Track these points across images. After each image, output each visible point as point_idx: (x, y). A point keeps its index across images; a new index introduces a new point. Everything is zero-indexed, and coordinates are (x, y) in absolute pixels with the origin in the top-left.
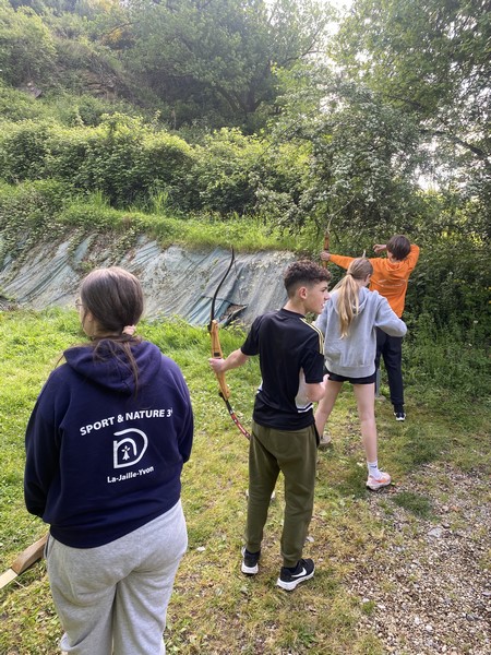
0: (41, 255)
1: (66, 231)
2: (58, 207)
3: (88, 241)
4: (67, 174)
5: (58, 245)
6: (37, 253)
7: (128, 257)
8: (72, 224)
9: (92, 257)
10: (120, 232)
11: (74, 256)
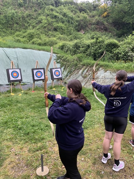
0: (76, 73)
2: (81, 61)
3: (87, 70)
4: (85, 52)
5: (80, 70)
7: (96, 74)
8: (84, 65)
9: (87, 74)
11: (83, 73)
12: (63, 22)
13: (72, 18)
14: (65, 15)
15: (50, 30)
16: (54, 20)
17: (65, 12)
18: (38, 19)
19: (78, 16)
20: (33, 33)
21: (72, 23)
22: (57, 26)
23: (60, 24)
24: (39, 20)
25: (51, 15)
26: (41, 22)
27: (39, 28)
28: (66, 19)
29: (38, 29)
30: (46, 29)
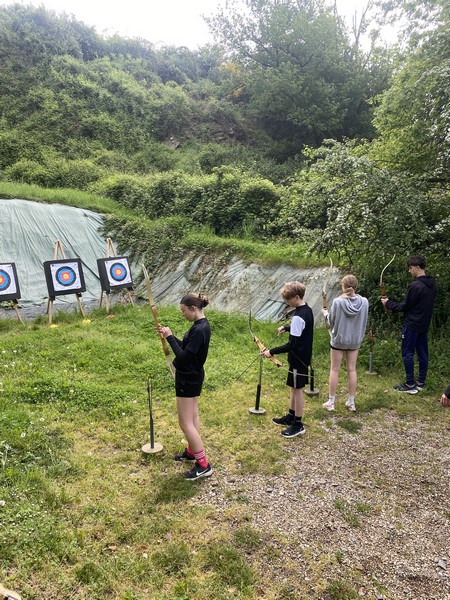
0: (167, 269)
1: (185, 253)
2: (180, 236)
3: (198, 260)
4: (189, 211)
5: (179, 262)
6: (165, 268)
7: (223, 271)
8: (189, 248)
9: (200, 271)
10: (219, 253)
11: (188, 270)
12: (111, 111)
13: (139, 100)
14: (115, 88)
15: (70, 134)
16: (81, 103)
17: (116, 79)
18: (28, 97)
19: (157, 94)
20: (14, 142)
21: (139, 115)
22: (94, 123)
23: (104, 117)
24: (31, 100)
25: (71, 85)
26: (39, 108)
27: (34, 127)
28: (122, 100)
29: (28, 130)
30: (58, 131)
